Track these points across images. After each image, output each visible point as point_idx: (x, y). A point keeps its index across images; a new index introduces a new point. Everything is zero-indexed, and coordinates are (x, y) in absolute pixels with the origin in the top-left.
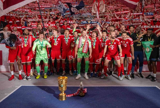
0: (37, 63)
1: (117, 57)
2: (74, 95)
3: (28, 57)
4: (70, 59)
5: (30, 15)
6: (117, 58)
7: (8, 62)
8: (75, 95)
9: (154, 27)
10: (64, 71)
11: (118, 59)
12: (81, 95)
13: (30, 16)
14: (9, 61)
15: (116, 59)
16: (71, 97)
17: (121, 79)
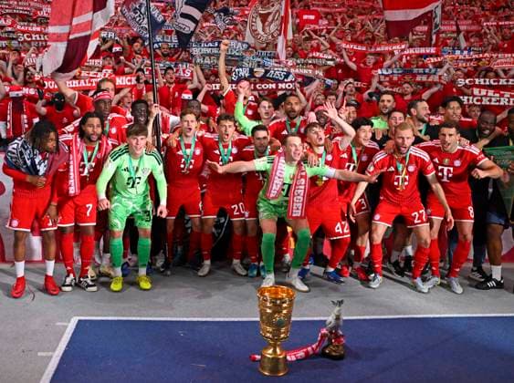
1: (421, 215)
2: (307, 353)
3: (87, 206)
4: (237, 216)
5: (25, 41)
6: (420, 218)
7: (10, 225)
8: (311, 352)
9: (493, 103)
10: (208, 262)
11: (422, 222)
12: (334, 354)
13: (26, 44)
14: (15, 223)
15: (416, 221)
16: (297, 360)
17: (425, 287)
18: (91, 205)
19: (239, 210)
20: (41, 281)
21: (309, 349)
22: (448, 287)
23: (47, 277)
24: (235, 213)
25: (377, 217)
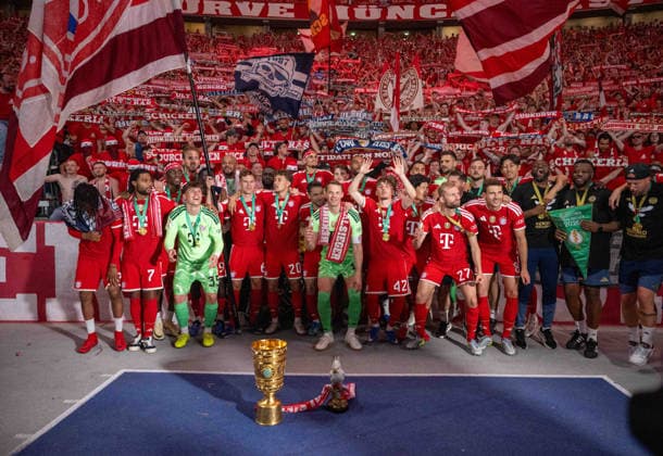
0: (178, 290)
1: (465, 273)
2: (309, 405)
3: (149, 271)
4: (293, 276)
6: (465, 277)
7: (75, 287)
8: (313, 405)
11: (466, 280)
12: (335, 407)
13: (153, 122)
14: (79, 284)
15: (460, 279)
16: (299, 411)
17: (478, 350)
18: (153, 271)
19: (295, 270)
20: (111, 335)
21: (312, 401)
22: (501, 348)
23: (116, 333)
24: (291, 273)
25: (424, 275)
